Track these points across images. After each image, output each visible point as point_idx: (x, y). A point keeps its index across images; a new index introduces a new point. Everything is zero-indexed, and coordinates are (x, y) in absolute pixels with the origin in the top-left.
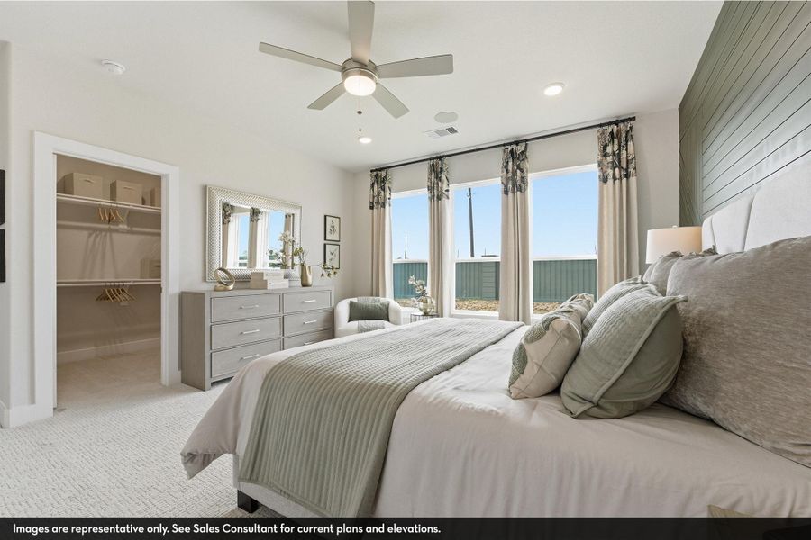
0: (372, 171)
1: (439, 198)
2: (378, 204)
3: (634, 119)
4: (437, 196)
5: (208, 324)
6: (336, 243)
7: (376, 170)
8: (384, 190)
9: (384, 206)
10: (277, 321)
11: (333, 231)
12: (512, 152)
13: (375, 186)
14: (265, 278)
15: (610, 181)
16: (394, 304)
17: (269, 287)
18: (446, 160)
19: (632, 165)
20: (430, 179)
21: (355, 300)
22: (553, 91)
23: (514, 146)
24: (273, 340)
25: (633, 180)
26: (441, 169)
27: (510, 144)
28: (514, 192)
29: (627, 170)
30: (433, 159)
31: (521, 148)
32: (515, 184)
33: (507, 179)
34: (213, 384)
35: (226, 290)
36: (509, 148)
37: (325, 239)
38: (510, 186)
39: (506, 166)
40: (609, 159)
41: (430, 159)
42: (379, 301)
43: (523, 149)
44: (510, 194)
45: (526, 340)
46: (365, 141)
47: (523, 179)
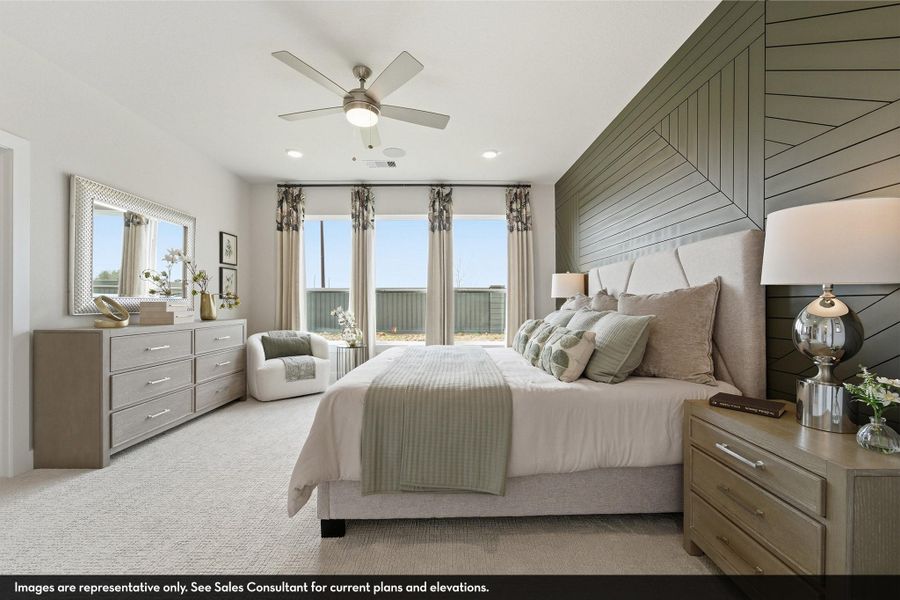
0: (279, 186)
1: (365, 228)
2: (288, 224)
3: (529, 186)
4: (362, 225)
5: (106, 374)
6: (233, 266)
7: (285, 186)
8: (297, 211)
9: (296, 228)
10: (188, 366)
11: (229, 253)
12: (438, 193)
13: (285, 204)
14: (168, 310)
15: (515, 231)
16: (315, 336)
17: (176, 321)
18: (373, 189)
19: (529, 221)
20: (354, 207)
21: (266, 334)
22: (490, 155)
23: (439, 188)
24: (184, 389)
25: (530, 232)
26: (368, 197)
27: (437, 185)
28: (440, 229)
29: (526, 224)
30: (358, 185)
31: (446, 191)
32: (441, 222)
33: (434, 217)
34: (114, 457)
35: (119, 326)
36: (437, 189)
37: (221, 262)
38: (437, 224)
39: (433, 206)
40: (515, 214)
41: (355, 185)
42: (295, 335)
43: (447, 192)
44: (437, 232)
45: (565, 346)
46: (295, 154)
47: (448, 218)
